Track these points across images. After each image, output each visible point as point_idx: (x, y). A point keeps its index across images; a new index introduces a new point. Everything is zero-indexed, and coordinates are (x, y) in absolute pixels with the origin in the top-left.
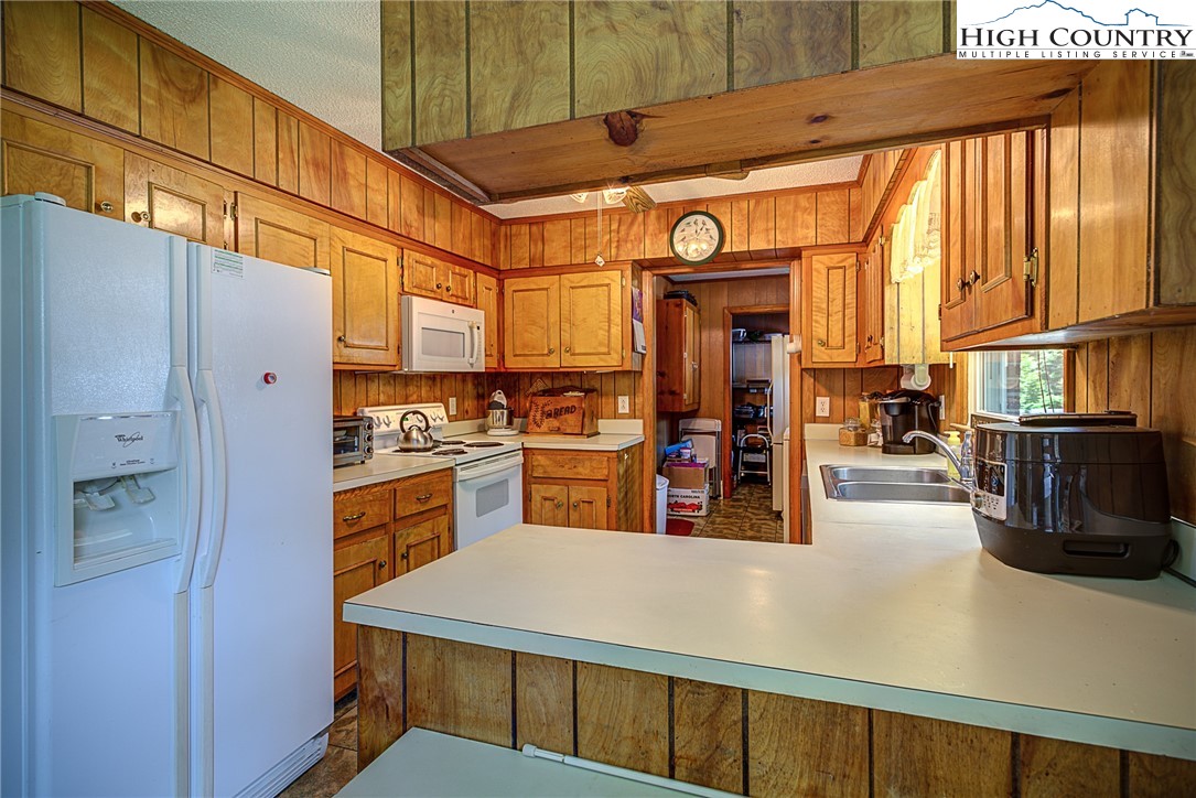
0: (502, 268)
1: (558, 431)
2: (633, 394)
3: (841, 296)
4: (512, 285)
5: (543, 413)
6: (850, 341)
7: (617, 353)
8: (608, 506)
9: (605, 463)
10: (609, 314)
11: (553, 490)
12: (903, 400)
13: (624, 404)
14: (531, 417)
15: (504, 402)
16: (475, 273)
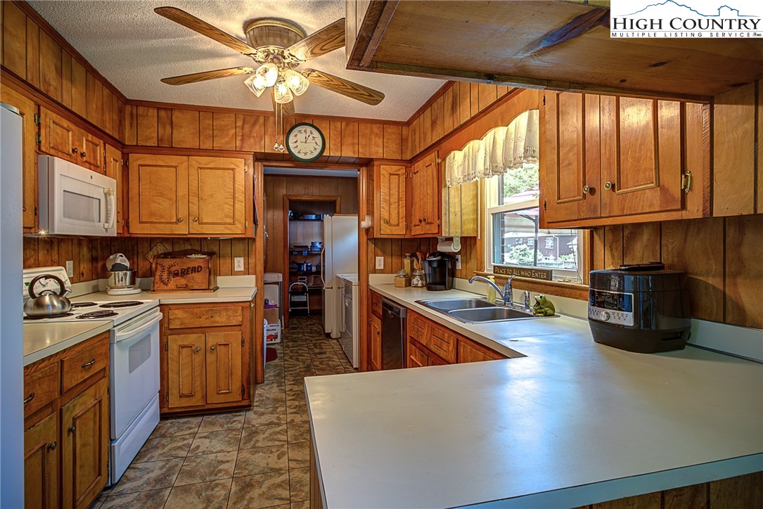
0: (126, 144)
1: (186, 288)
2: (247, 256)
3: (397, 193)
4: (137, 159)
5: (170, 273)
6: (402, 221)
7: (242, 224)
8: (242, 346)
9: (240, 312)
10: (234, 193)
11: (191, 339)
12: (439, 258)
13: (239, 263)
14: (157, 277)
15: (127, 264)
16: (104, 144)
